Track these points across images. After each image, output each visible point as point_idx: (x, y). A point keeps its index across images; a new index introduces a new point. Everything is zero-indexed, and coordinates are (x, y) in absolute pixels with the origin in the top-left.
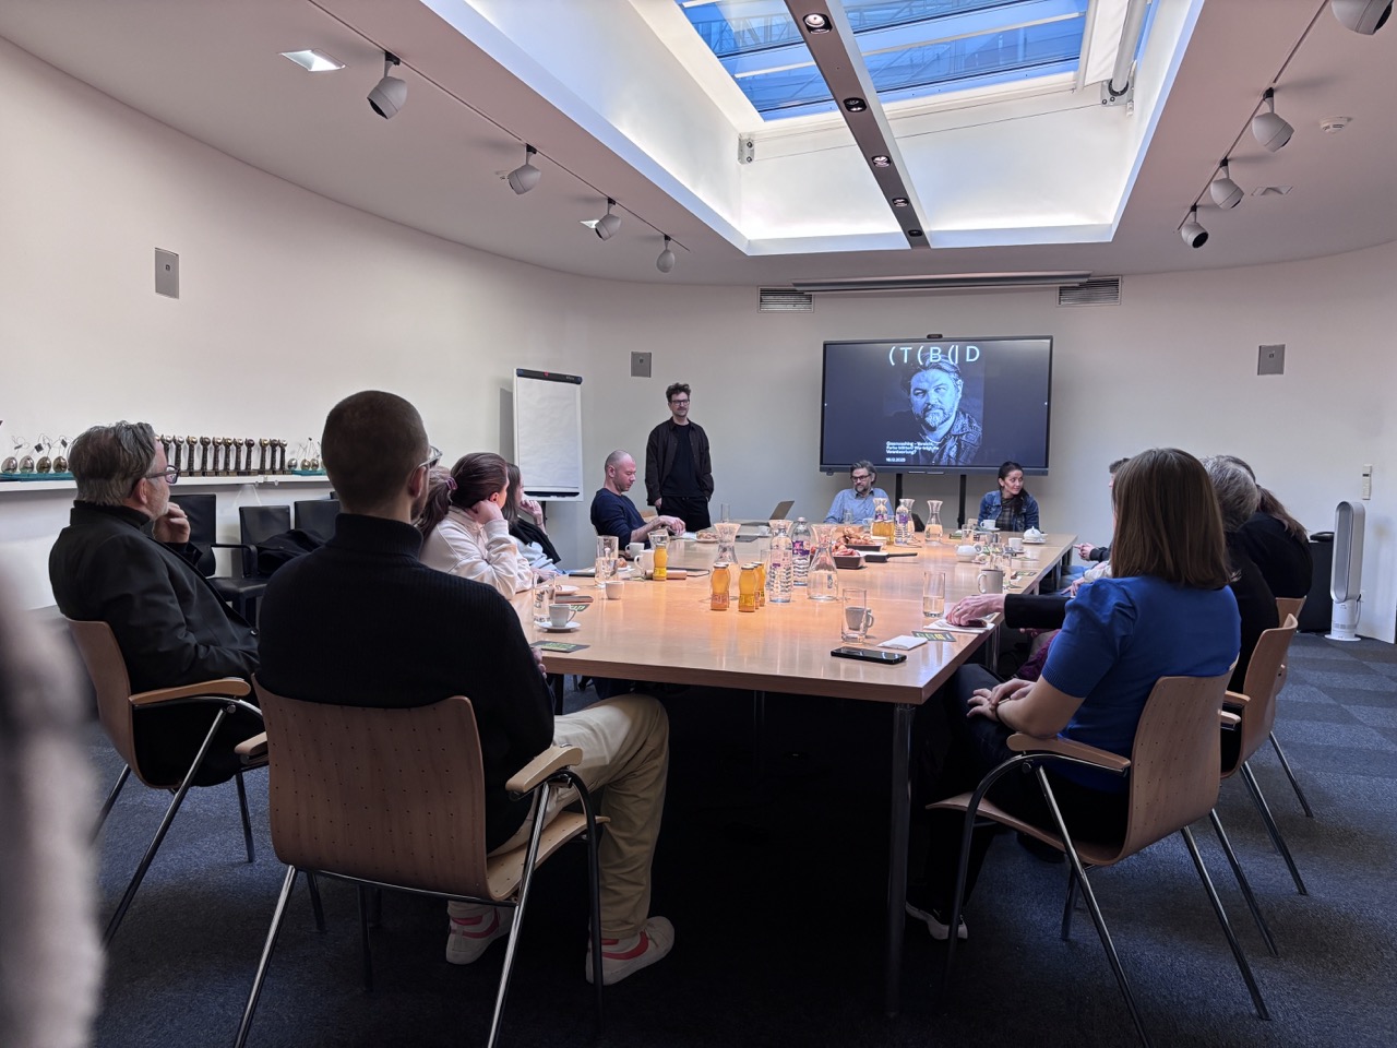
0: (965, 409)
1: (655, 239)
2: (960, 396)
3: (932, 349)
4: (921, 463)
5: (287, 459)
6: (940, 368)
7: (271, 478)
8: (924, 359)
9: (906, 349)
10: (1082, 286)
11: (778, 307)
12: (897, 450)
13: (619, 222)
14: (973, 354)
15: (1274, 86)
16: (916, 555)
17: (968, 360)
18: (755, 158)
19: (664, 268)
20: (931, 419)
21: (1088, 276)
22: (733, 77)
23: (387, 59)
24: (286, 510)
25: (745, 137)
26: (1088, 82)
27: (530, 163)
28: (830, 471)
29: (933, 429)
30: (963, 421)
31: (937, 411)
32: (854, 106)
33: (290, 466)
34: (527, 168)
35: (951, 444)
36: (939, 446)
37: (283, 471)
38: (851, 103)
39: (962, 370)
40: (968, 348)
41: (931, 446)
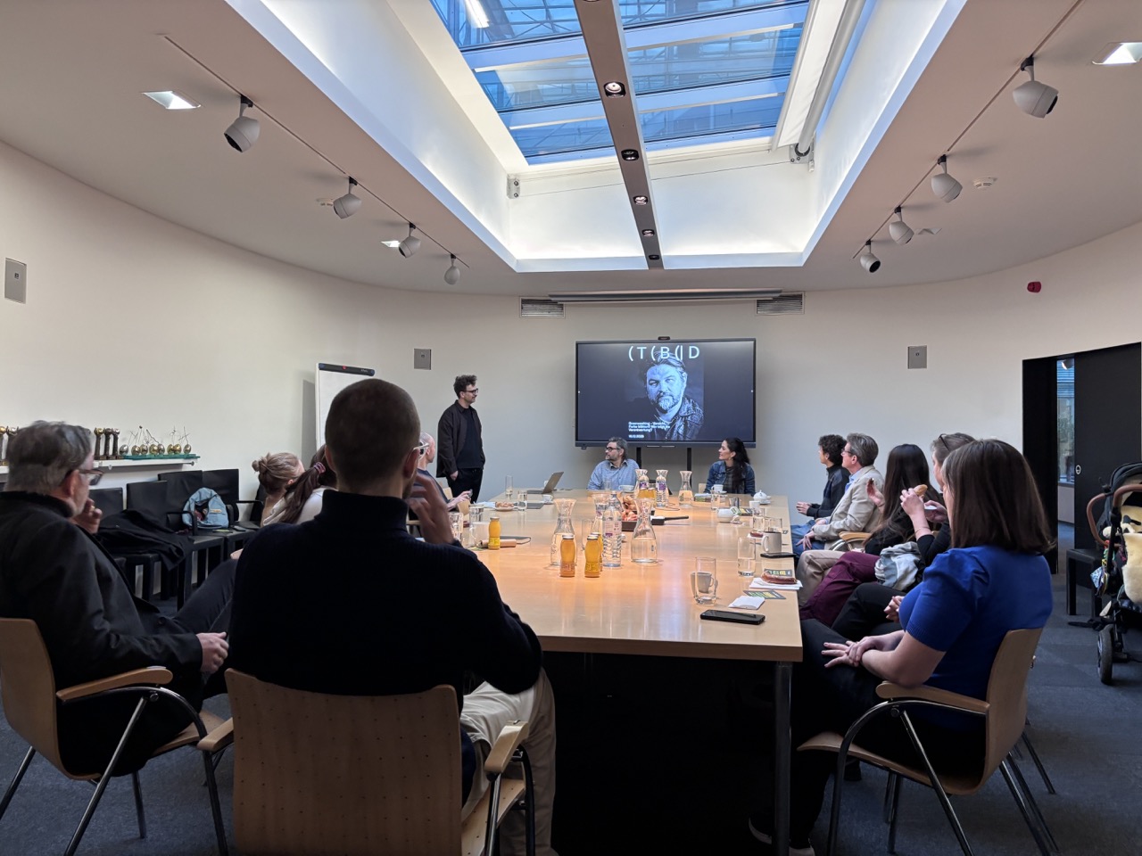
0: (690, 396)
1: (444, 257)
2: (685, 385)
3: (662, 348)
4: (656, 439)
5: (119, 446)
6: (669, 364)
7: (106, 463)
8: (656, 356)
9: (642, 348)
10: (775, 299)
11: (534, 314)
12: (638, 428)
13: (419, 244)
14: (695, 352)
15: (947, 153)
16: (687, 518)
17: (691, 357)
18: (520, 195)
19: (451, 281)
20: (664, 404)
21: (780, 292)
22: (508, 128)
23: (242, 102)
24: (118, 492)
25: (512, 177)
26: (780, 145)
27: (352, 193)
28: (584, 446)
29: (665, 412)
30: (688, 405)
31: (667, 397)
32: (630, 155)
33: (121, 452)
34: (349, 196)
35: (680, 425)
36: (670, 425)
37: (115, 456)
38: (628, 153)
39: (686, 365)
40: (691, 347)
41: (664, 424)
